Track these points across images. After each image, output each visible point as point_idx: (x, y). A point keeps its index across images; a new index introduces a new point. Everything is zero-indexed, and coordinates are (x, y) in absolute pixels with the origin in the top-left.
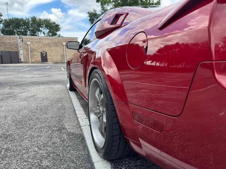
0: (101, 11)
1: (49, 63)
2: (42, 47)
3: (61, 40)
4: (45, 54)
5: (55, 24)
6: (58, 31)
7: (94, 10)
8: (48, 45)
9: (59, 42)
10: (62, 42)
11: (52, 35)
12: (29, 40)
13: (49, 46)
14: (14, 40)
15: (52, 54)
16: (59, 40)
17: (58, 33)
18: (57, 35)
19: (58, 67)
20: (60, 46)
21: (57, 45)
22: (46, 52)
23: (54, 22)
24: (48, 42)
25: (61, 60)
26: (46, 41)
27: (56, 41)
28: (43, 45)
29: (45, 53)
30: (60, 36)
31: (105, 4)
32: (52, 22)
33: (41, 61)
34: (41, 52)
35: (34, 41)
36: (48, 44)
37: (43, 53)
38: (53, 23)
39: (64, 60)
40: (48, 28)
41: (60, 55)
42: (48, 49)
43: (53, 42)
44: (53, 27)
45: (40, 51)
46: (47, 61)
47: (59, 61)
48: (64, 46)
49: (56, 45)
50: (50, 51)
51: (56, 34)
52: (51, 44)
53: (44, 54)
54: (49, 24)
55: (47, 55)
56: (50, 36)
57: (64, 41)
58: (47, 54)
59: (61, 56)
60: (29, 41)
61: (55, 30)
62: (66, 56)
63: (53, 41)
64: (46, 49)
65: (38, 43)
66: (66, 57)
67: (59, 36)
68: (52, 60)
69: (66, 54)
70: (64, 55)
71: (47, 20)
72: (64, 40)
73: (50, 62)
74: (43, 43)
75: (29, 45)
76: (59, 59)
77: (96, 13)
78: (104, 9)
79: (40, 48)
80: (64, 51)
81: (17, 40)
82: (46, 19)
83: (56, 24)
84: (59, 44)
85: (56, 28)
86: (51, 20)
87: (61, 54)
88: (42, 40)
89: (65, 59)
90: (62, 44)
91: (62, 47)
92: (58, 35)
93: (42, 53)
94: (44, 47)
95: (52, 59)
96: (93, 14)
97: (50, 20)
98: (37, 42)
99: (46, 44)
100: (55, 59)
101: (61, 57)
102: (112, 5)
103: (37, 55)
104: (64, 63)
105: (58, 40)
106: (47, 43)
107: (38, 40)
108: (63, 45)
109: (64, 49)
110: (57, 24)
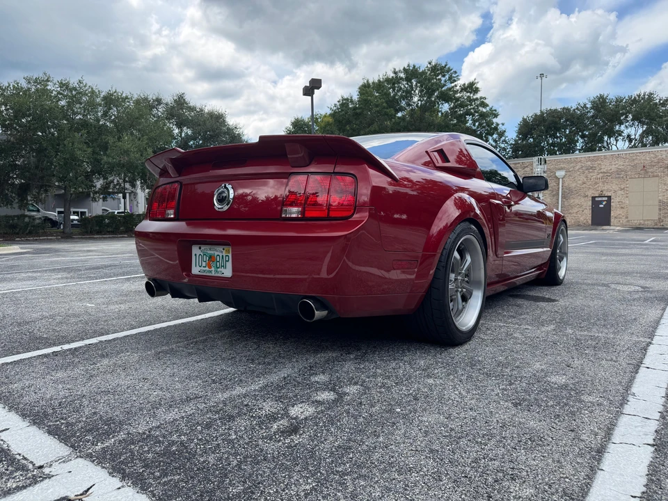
1: (613, 228)
2: (596, 183)
3: (664, 156)
4: (604, 203)
8: (619, 174)
9: (658, 162)
12: (563, 166)
13: (619, 177)
14: (526, 169)
15: (627, 202)
16: (656, 156)
20: (657, 176)
21: (646, 172)
22: (609, 197)
24: (617, 166)
25: (659, 219)
26: (613, 163)
27: (644, 160)
28: (601, 175)
29: (604, 199)
33: (590, 222)
34: (593, 198)
35: (577, 167)
36: (619, 172)
37: (600, 199)
39: (667, 219)
41: (657, 203)
42: (615, 187)
43: (635, 166)
45: (591, 193)
46: (608, 224)
50: (622, 192)
52: (626, 172)
53: (601, 202)
55: (612, 204)
58: (612, 201)
59: (657, 208)
60: (561, 169)
63: (636, 161)
64: (610, 188)
65: (587, 171)
68: (625, 220)
73: (619, 226)
74: (602, 171)
75: (561, 180)
76: (652, 215)
79: (590, 185)
81: (532, 169)
84: (655, 168)
87: (660, 201)
88: (599, 162)
93: (597, 199)
94: (603, 183)
95: (627, 218)
98: (584, 168)
99: (611, 171)
100: (637, 218)
101: (660, 210)
103: (581, 206)
105: (652, 155)
106: (615, 170)
107: (589, 163)
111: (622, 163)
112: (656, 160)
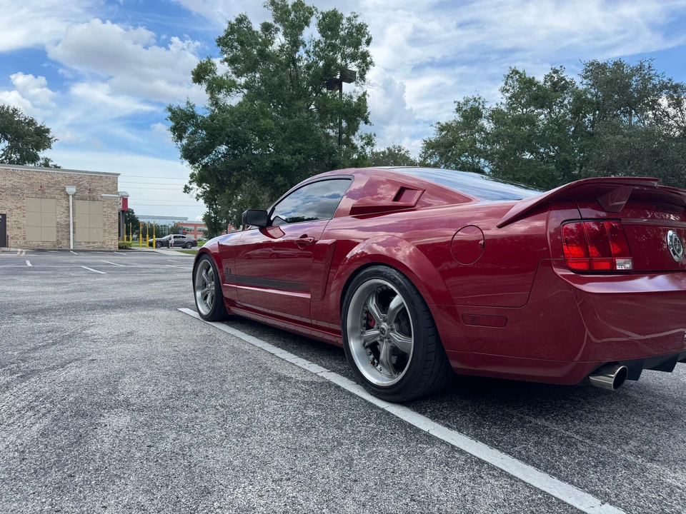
0: (208, 109)
1: (12, 249)
3: (60, 179)
5: (34, 124)
6: (44, 149)
7: (188, 103)
8: (14, 191)
9: (55, 184)
10: (63, 185)
11: (21, 161)
13: (15, 195)
15: (24, 222)
16: (53, 178)
17: (42, 154)
18: (38, 159)
19: (58, 263)
20: (54, 198)
21: (44, 192)
22: (4, 216)
23: (32, 120)
24: (11, 182)
25: (58, 240)
27: (42, 180)
30: (50, 164)
31: (219, 91)
32: (23, 119)
36: (14, 188)
38: (27, 121)
39: (66, 242)
40: (9, 136)
41: (55, 225)
42: (10, 205)
43: (31, 185)
44: (27, 134)
46: (6, 245)
47: (48, 246)
48: (71, 197)
49: (42, 191)
50: (18, 211)
51: (34, 159)
52: (22, 189)
54: (14, 126)
55: (7, 223)
56: (11, 162)
57: (71, 181)
58: (7, 220)
59: (55, 229)
61: (33, 143)
62: (74, 228)
63: (33, 180)
64: (5, 206)
66: (74, 232)
67: (46, 165)
68: (22, 242)
69: (74, 223)
70: (69, 225)
71: (7, 112)
72: (71, 178)
73: (16, 248)
76: (50, 237)
77: (193, 112)
78: (217, 103)
80: (69, 212)
82: (3, 108)
83: (38, 126)
84: (52, 190)
85: (36, 138)
86: (19, 113)
87: (58, 223)
89: (69, 239)
90: (64, 190)
91: (64, 202)
92: (42, 161)
95: (24, 239)
96: (186, 115)
97: (16, 110)
99: (5, 187)
100: (36, 239)
101: (58, 231)
102: (242, 94)
104: (69, 251)
105: (49, 177)
106: (10, 186)
108: (68, 195)
109: (69, 207)
110: (41, 127)
111: (17, 180)
112: (53, 182)
